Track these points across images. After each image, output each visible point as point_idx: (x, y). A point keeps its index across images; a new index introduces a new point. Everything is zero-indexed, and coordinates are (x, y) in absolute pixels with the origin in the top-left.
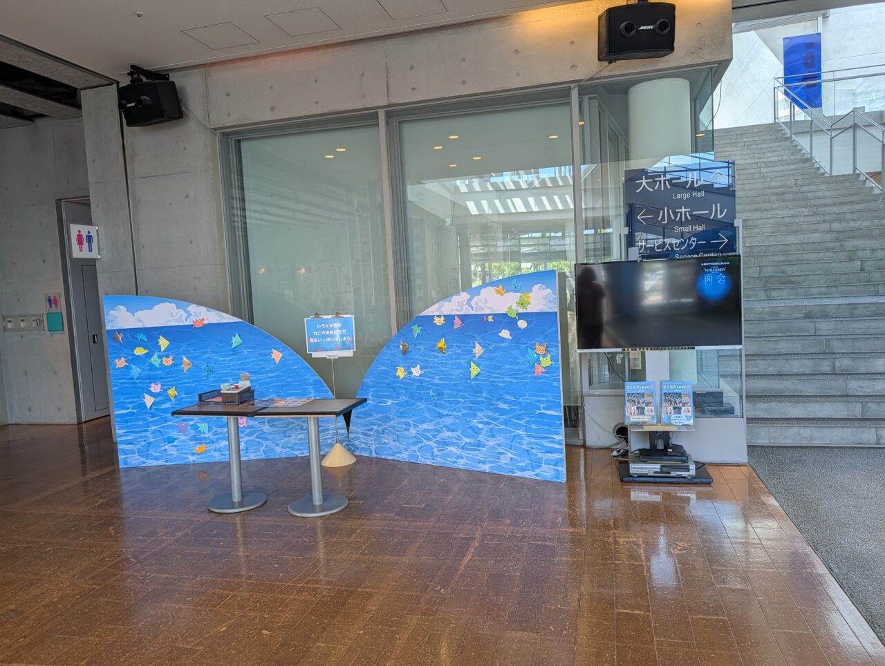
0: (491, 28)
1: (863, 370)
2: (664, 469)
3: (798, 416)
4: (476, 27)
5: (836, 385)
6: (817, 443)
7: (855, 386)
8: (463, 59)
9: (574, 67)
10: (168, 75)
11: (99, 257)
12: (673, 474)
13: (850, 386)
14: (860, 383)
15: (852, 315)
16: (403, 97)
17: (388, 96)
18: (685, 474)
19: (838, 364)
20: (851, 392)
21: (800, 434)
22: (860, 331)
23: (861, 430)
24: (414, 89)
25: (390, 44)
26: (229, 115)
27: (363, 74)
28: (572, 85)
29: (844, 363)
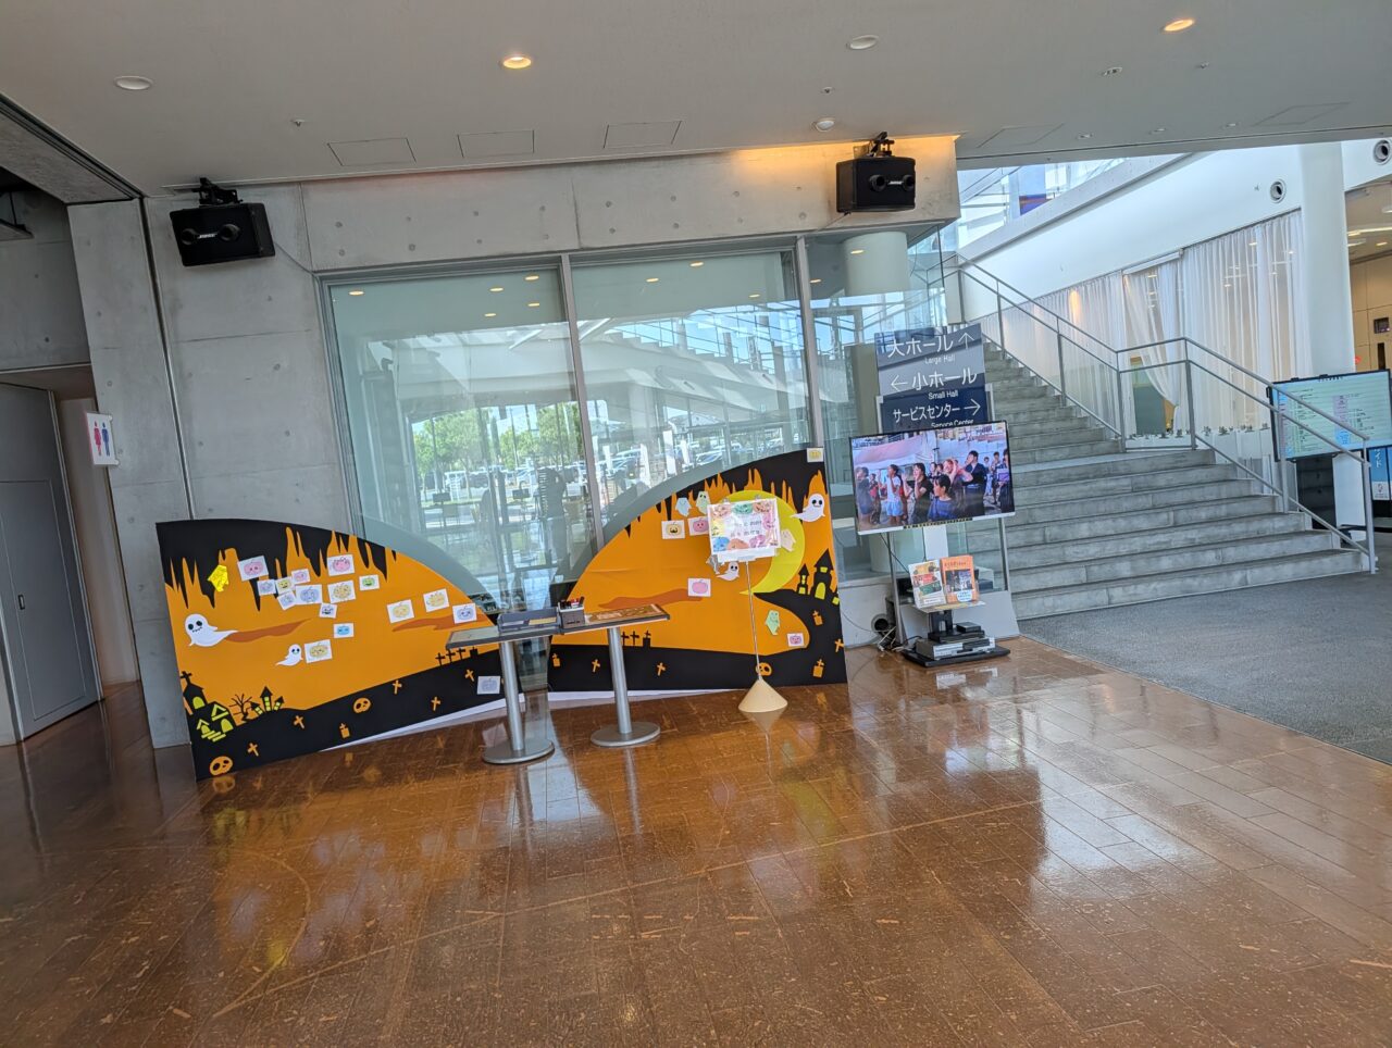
0: (705, 164)
1: (1070, 537)
2: (967, 647)
3: (1032, 588)
4: (686, 161)
5: (1054, 553)
6: (1059, 611)
7: (1072, 552)
8: (674, 198)
9: (803, 215)
10: (235, 191)
11: (117, 463)
12: (975, 650)
13: (1067, 553)
14: (1075, 549)
15: (1038, 483)
16: (596, 240)
17: (579, 237)
18: (985, 648)
19: (1048, 533)
20: (1068, 559)
21: (1043, 604)
22: (1051, 499)
23: (1095, 592)
24: (613, 231)
25: (576, 171)
26: (342, 253)
27: (543, 208)
28: (799, 235)
29: (1053, 531)
